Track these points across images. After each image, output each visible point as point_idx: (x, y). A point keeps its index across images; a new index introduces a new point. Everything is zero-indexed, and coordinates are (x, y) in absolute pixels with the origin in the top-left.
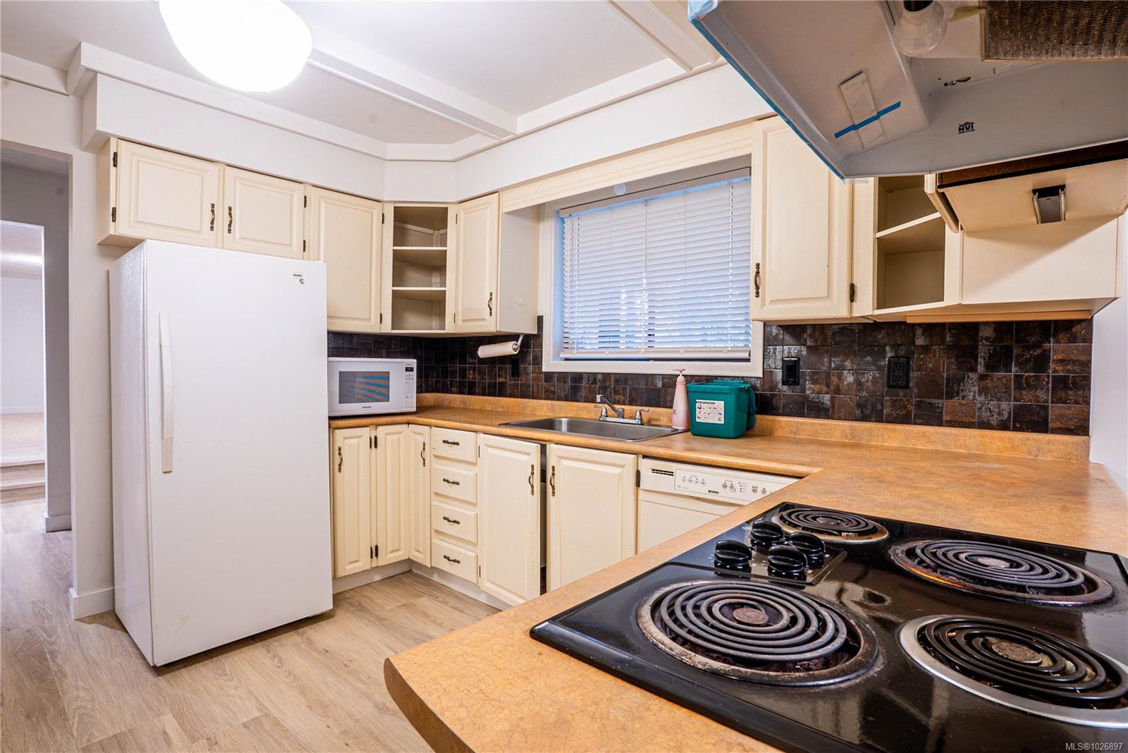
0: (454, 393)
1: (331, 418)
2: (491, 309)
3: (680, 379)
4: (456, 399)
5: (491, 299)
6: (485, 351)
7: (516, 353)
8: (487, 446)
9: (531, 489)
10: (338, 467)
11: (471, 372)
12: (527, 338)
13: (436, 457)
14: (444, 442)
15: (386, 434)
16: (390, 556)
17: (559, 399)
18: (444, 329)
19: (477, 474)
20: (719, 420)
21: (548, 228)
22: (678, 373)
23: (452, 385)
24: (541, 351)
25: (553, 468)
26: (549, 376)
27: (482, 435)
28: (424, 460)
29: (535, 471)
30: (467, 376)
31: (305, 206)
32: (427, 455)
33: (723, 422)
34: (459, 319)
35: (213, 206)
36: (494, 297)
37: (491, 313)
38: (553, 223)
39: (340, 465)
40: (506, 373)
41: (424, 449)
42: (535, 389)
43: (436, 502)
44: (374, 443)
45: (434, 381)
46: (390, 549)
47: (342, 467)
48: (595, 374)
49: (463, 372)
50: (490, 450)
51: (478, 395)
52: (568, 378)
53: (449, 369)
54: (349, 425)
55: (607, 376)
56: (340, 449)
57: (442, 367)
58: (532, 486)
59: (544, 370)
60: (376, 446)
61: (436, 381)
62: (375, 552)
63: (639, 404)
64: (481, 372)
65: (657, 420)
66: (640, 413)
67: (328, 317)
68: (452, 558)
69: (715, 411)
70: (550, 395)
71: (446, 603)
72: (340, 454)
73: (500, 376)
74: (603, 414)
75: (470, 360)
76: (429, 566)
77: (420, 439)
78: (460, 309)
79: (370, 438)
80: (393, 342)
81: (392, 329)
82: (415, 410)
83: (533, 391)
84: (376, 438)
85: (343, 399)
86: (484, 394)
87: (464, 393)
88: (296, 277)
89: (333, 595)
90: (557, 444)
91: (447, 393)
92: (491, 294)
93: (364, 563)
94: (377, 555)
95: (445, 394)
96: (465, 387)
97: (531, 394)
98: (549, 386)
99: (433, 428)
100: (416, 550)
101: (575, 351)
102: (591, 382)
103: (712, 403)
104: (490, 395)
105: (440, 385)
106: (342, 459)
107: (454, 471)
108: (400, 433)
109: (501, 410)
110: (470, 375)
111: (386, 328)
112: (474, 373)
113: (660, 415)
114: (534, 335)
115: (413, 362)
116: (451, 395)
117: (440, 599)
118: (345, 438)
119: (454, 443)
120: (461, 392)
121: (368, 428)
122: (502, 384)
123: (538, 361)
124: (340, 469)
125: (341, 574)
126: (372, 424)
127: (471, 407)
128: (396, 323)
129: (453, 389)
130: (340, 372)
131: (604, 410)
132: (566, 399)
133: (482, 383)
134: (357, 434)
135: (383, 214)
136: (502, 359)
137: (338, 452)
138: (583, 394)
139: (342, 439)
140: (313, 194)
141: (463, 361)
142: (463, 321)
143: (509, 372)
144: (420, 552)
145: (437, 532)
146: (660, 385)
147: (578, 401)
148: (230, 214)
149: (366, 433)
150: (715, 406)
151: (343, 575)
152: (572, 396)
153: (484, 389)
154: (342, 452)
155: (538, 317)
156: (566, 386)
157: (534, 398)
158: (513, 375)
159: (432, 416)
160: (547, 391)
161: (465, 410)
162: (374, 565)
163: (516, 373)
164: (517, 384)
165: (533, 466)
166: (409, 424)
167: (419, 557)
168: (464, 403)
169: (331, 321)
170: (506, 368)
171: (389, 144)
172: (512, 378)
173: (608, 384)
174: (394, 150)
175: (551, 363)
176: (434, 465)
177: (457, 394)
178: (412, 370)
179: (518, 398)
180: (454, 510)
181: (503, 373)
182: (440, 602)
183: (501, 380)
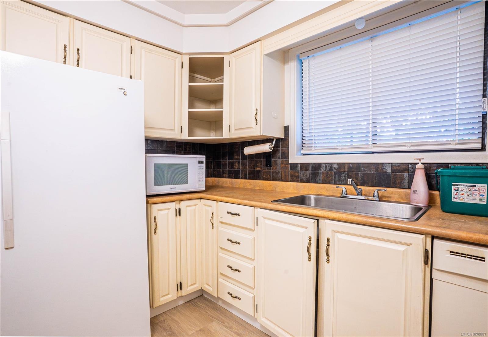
0: (225, 178)
1: (148, 196)
2: (256, 120)
3: (420, 166)
4: (227, 181)
5: (257, 113)
6: (248, 151)
7: (271, 151)
8: (264, 218)
9: (308, 256)
10: (154, 231)
11: (237, 164)
12: (278, 140)
13: (221, 222)
14: (228, 213)
15: (187, 206)
16: (189, 288)
17: (302, 181)
18: (223, 136)
19: (254, 238)
20: (481, 200)
21: (292, 67)
22: (417, 161)
23: (224, 173)
24: (288, 149)
25: (328, 240)
26: (294, 166)
27: (259, 209)
28: (213, 224)
29: (312, 242)
30: (234, 167)
31: (131, 53)
32: (215, 221)
33: (485, 203)
34: (232, 129)
35: (65, 46)
36: (258, 112)
37: (257, 123)
38: (296, 63)
39: (155, 229)
40: (261, 164)
41: (213, 217)
42: (283, 175)
43: (221, 254)
44: (178, 213)
45: (212, 171)
46: (189, 284)
47: (157, 231)
48: (332, 164)
49: (231, 165)
50: (267, 221)
51: (242, 179)
52: (309, 167)
53: (222, 163)
54: (161, 201)
55: (341, 165)
56: (155, 218)
57: (217, 161)
58: (310, 255)
59: (290, 162)
60: (180, 215)
61: (213, 170)
62: (180, 286)
63: (370, 185)
64: (244, 165)
65: (389, 197)
66: (378, 192)
67: (146, 127)
68: (233, 295)
69: (476, 193)
70: (295, 179)
71: (231, 328)
72: (155, 222)
73: (257, 166)
74: (344, 192)
75: (236, 157)
76: (216, 297)
77: (210, 210)
78: (233, 122)
79: (176, 210)
80: (188, 146)
81: (188, 137)
82: (204, 189)
83: (282, 176)
84: (180, 209)
85: (157, 183)
86: (246, 178)
87: (232, 178)
88: (120, 90)
89: (151, 319)
90: (329, 220)
91: (221, 177)
92: (257, 110)
93: (172, 295)
94: (181, 289)
95: (219, 179)
96: (233, 174)
97: (280, 178)
98: (295, 173)
99: (219, 203)
100: (206, 284)
101: (313, 149)
102: (328, 170)
103: (472, 186)
104: (250, 179)
105: (216, 173)
106: (156, 225)
107: (236, 235)
108: (195, 205)
109: (258, 188)
110: (236, 166)
111: (185, 136)
112: (239, 165)
113: (392, 193)
114: (282, 139)
115: (203, 158)
116: (223, 179)
117: (226, 324)
118: (159, 210)
119: (236, 214)
120: (229, 177)
121: (174, 203)
122: (258, 172)
123: (285, 156)
124: (155, 233)
125: (156, 304)
126: (177, 200)
127: (237, 186)
128: (190, 133)
129: (225, 175)
130: (155, 164)
131: (344, 189)
132: (308, 181)
133: (245, 171)
134: (167, 207)
135: (182, 62)
136: (259, 156)
137: (154, 220)
138: (321, 178)
139: (157, 211)
140: (137, 45)
141: (231, 157)
142: (235, 130)
143: (264, 163)
144: (210, 286)
145: (222, 274)
146: (389, 170)
147: (317, 183)
148: (78, 53)
149: (173, 206)
150: (476, 188)
151: (158, 305)
152: (313, 179)
153: (246, 175)
154: (157, 220)
155: (285, 127)
156: (308, 172)
157: (282, 181)
158: (267, 165)
159: (216, 193)
160: (292, 176)
161: (233, 188)
162: (179, 295)
163: (268, 164)
164: (270, 172)
165: (310, 238)
166: (201, 199)
167: (208, 289)
168: (232, 183)
169: (148, 130)
170: (261, 161)
171: (186, 15)
172: (266, 168)
173: (342, 170)
174: (189, 19)
175: (295, 157)
176: (220, 228)
177: (227, 178)
178: (202, 162)
179: (270, 180)
180: (236, 262)
181: (259, 164)
182: (227, 327)
183: (258, 169)
